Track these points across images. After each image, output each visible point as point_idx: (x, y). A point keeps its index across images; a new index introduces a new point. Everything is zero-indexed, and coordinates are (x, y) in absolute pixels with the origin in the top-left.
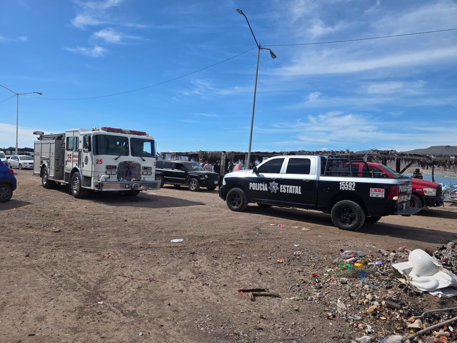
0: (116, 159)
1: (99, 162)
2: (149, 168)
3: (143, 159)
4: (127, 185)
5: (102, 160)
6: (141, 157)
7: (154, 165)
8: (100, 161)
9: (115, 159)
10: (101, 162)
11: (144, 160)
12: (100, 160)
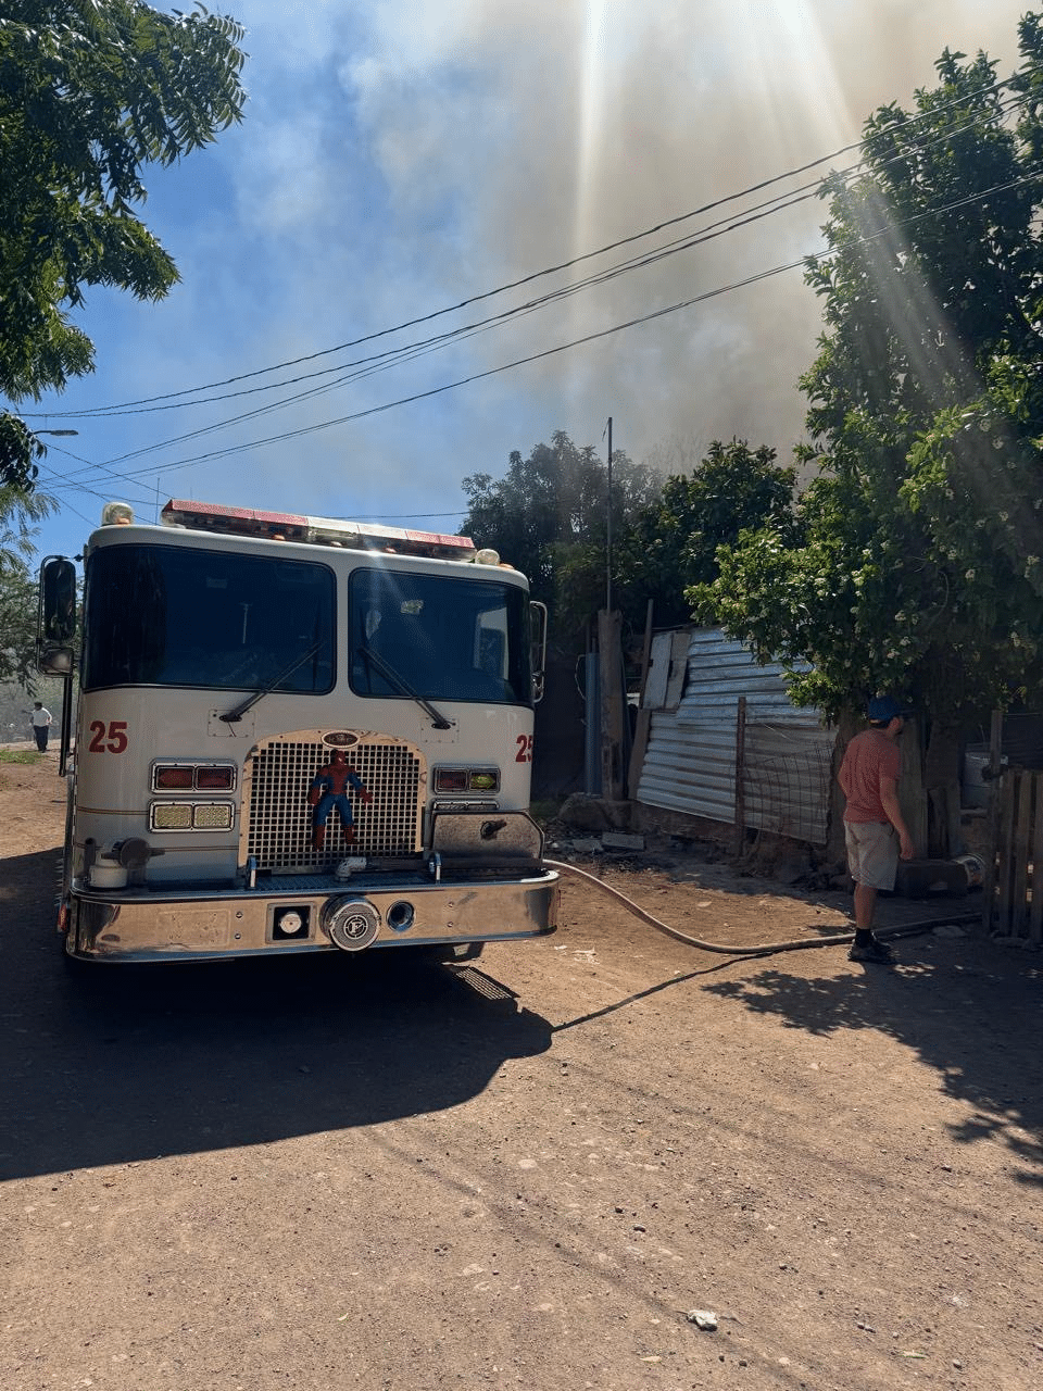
0: (232, 717)
1: (105, 741)
2: (483, 780)
3: (435, 715)
4: (293, 916)
5: (123, 725)
6: (426, 698)
7: (520, 758)
8: (112, 736)
9: (224, 718)
10: (116, 743)
11: (441, 724)
12: (114, 725)
